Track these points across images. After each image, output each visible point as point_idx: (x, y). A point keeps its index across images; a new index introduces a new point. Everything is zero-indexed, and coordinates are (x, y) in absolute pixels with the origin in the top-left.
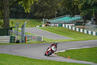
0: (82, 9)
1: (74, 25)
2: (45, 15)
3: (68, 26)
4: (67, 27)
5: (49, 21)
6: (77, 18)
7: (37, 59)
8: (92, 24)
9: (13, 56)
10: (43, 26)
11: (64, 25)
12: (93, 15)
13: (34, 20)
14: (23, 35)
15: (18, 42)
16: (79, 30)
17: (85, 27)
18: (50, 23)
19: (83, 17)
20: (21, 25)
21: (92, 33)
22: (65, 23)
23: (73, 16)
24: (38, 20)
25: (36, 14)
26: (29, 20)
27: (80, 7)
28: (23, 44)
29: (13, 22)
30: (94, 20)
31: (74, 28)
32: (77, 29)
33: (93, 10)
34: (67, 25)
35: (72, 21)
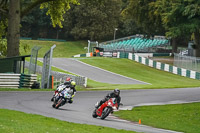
0: (169, 25)
1: (151, 55)
2: (93, 33)
3: (140, 58)
4: (137, 59)
5: (101, 45)
6: (159, 41)
7: (75, 122)
8: (188, 55)
10: (88, 55)
11: (130, 55)
12: (193, 36)
13: (70, 43)
14: (47, 73)
15: (36, 86)
16: (163, 66)
17: (175, 60)
18: (101, 50)
19: (171, 41)
21: (188, 73)
22: (133, 52)
23: (150, 36)
24: (77, 43)
25: (75, 31)
26: (59, 43)
28: (45, 91)
30: (194, 47)
31: (151, 63)
32: (159, 65)
33: (192, 25)
34: (137, 56)
35: (149, 47)
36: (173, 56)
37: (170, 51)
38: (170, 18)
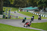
0: (38, 4)
1: (34, 11)
2: (20, 6)
5: (22, 9)
6: (36, 8)
8: (43, 11)
9: (4, 24)
10: (19, 11)
11: (29, 11)
12: (44, 7)
13: (15, 8)
14: (9, 15)
15: (7, 18)
16: (37, 14)
17: (39, 12)
18: (22, 10)
19: (39, 8)
20: (8, 10)
22: (30, 10)
23: (34, 7)
24: (17, 8)
25: (16, 5)
26: (12, 8)
27: (37, 3)
28: (9, 19)
29: (4, 8)
30: (44, 9)
31: (34, 13)
32: (36, 14)
33: (44, 4)
35: (33, 9)
36: (39, 11)
37: (38, 10)
38: (39, 3)
